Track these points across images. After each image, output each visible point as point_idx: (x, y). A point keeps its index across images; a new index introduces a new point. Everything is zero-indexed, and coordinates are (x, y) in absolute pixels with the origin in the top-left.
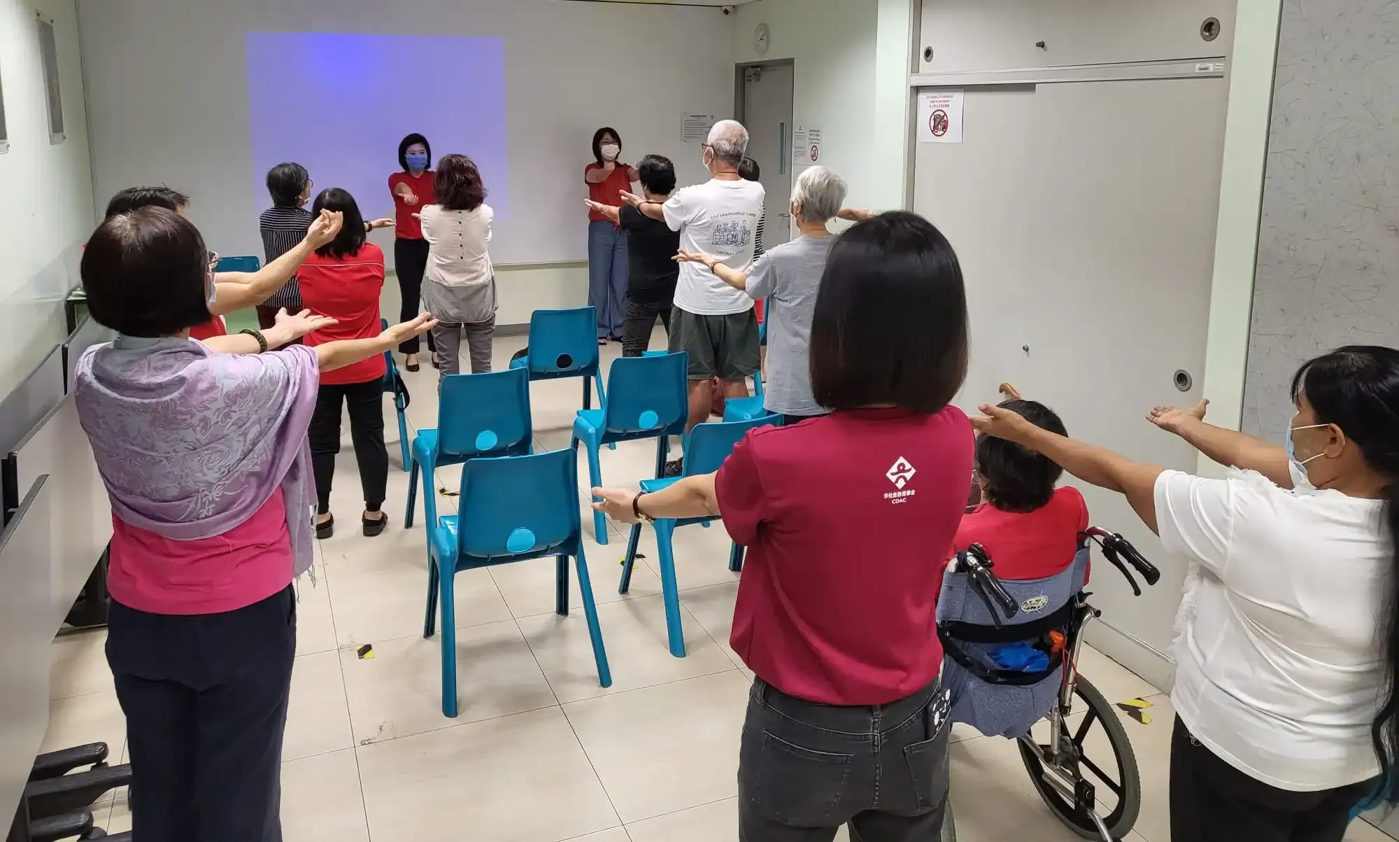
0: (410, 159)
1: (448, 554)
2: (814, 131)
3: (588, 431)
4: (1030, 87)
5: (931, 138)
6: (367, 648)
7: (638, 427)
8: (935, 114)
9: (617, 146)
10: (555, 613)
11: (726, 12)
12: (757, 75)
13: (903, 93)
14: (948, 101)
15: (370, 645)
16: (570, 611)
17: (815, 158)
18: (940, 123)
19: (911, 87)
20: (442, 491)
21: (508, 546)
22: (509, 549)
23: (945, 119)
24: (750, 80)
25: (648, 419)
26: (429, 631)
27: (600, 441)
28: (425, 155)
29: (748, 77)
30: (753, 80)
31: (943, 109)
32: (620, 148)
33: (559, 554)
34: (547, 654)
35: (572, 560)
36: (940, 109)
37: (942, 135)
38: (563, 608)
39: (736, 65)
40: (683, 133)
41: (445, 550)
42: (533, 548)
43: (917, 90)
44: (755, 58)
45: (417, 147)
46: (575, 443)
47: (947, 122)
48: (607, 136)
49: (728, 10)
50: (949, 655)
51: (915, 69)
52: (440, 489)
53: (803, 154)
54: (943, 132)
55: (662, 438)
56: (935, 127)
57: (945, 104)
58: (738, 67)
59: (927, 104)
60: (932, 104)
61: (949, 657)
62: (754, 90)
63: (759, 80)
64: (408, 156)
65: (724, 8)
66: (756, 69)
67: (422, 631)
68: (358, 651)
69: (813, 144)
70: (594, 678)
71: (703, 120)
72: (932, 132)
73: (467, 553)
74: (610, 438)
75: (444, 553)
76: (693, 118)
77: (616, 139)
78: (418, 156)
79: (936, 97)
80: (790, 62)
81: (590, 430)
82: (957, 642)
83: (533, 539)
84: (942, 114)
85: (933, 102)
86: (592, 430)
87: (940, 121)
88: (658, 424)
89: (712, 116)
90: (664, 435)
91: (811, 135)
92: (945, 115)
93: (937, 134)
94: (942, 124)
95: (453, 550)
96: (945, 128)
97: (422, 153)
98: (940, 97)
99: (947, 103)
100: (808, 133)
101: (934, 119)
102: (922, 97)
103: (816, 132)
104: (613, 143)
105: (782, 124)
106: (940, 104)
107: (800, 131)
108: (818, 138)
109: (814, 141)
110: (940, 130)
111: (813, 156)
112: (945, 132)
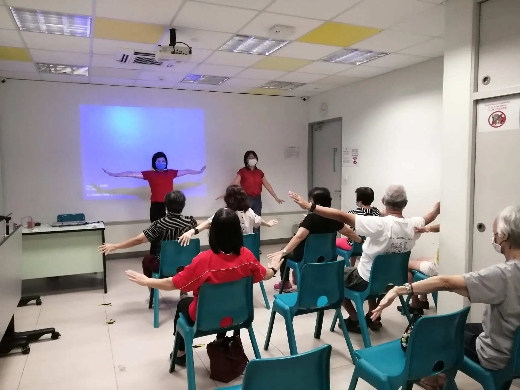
0: (157, 165)
2: (353, 150)
3: (285, 308)
5: (490, 129)
7: (317, 306)
8: (494, 114)
9: (256, 160)
11: (305, 99)
12: (320, 127)
14: (505, 105)
19: (473, 100)
23: (503, 116)
24: (316, 130)
27: (294, 315)
28: (165, 163)
29: (315, 128)
30: (318, 130)
31: (502, 111)
32: (257, 160)
36: (498, 111)
40: (285, 155)
43: (477, 102)
44: (320, 119)
45: (161, 159)
48: (251, 155)
49: (306, 98)
51: (476, 89)
53: (348, 161)
54: (501, 125)
56: (493, 122)
57: (502, 107)
58: (309, 124)
59: (486, 109)
60: (491, 109)
62: (317, 134)
63: (322, 129)
64: (156, 163)
65: (303, 98)
66: (320, 125)
71: (294, 149)
72: (491, 125)
77: (256, 156)
78: (162, 163)
79: (494, 104)
80: (340, 119)
84: (500, 114)
85: (492, 107)
86: (287, 308)
89: (298, 147)
91: (352, 152)
92: (503, 113)
94: (501, 120)
97: (164, 162)
98: (498, 103)
99: (504, 107)
102: (481, 107)
103: (355, 151)
104: (254, 159)
105: (334, 149)
106: (498, 108)
107: (346, 151)
108: (357, 153)
109: (355, 155)
110: (498, 124)
111: (354, 162)
112: (503, 124)
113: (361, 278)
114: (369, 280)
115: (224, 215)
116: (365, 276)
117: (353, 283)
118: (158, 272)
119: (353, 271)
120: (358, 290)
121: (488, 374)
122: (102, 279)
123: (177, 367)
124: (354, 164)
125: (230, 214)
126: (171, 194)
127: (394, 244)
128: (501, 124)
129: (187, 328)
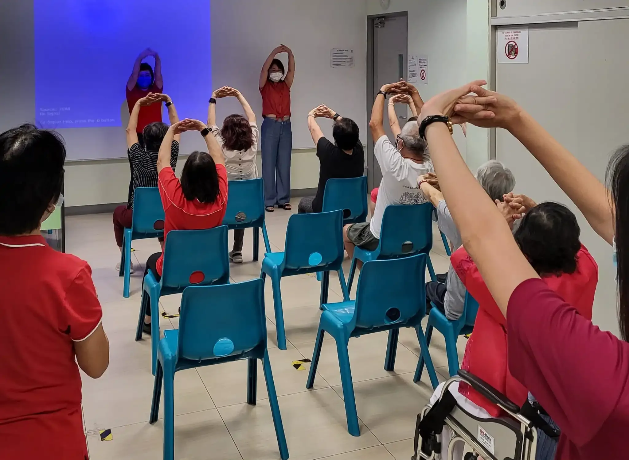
1: (170, 358)
2: (421, 59)
3: (273, 267)
4: (574, 24)
5: (507, 60)
6: (108, 432)
7: (308, 264)
8: (509, 44)
9: (281, 73)
10: (247, 404)
12: (382, 23)
13: (486, 30)
14: (518, 35)
15: (110, 430)
16: (257, 402)
17: (423, 78)
18: (513, 50)
19: (491, 26)
20: (164, 314)
21: (214, 351)
22: (214, 354)
23: (516, 47)
24: (378, 27)
25: (315, 259)
26: (154, 419)
27: (281, 275)
29: (376, 24)
30: (380, 26)
31: (514, 40)
32: (283, 74)
33: (249, 357)
34: (240, 435)
35: (260, 362)
36: (512, 40)
37: (515, 57)
38: (252, 400)
39: (368, 16)
40: (332, 62)
41: (168, 355)
42: (232, 353)
43: (495, 28)
44: (380, 11)
46: (263, 276)
47: (517, 49)
50: (540, 428)
51: (494, 14)
52: (162, 313)
53: (415, 75)
55: (325, 273)
56: (509, 53)
57: (515, 37)
58: (369, 18)
59: (502, 37)
60: (507, 37)
61: (540, 430)
62: (380, 32)
63: (383, 26)
66: (381, 19)
67: (149, 419)
68: (101, 435)
69: (422, 69)
70: (276, 453)
71: (345, 53)
72: (507, 56)
73: (184, 356)
74: (287, 272)
75: (167, 358)
76: (339, 52)
78: (145, 77)
79: (509, 33)
80: (404, 14)
81: (274, 267)
82: (545, 418)
83: (232, 346)
84: (514, 44)
85: (508, 36)
86: (275, 266)
87: (512, 49)
88: (322, 263)
89: (352, 51)
90: (326, 271)
92: (516, 44)
93: (510, 57)
94: (514, 51)
95: (174, 355)
96: (516, 53)
97: (148, 75)
98: (512, 33)
99: (517, 37)
100: (419, 61)
101: (508, 47)
102: (500, 33)
103: (423, 61)
105: (400, 55)
106: (512, 37)
107: (413, 60)
108: (425, 64)
109: (423, 67)
110: (513, 55)
111: (422, 76)
112: (516, 56)
113: (373, 235)
114: (380, 237)
115: (197, 161)
116: (376, 232)
117: (364, 242)
118: (130, 228)
119: (365, 226)
120: (369, 250)
121: (450, 324)
122: (59, 240)
123: (144, 335)
124: (422, 79)
125: (204, 159)
126: (151, 128)
127: (408, 193)
128: (515, 56)
129: (155, 285)
